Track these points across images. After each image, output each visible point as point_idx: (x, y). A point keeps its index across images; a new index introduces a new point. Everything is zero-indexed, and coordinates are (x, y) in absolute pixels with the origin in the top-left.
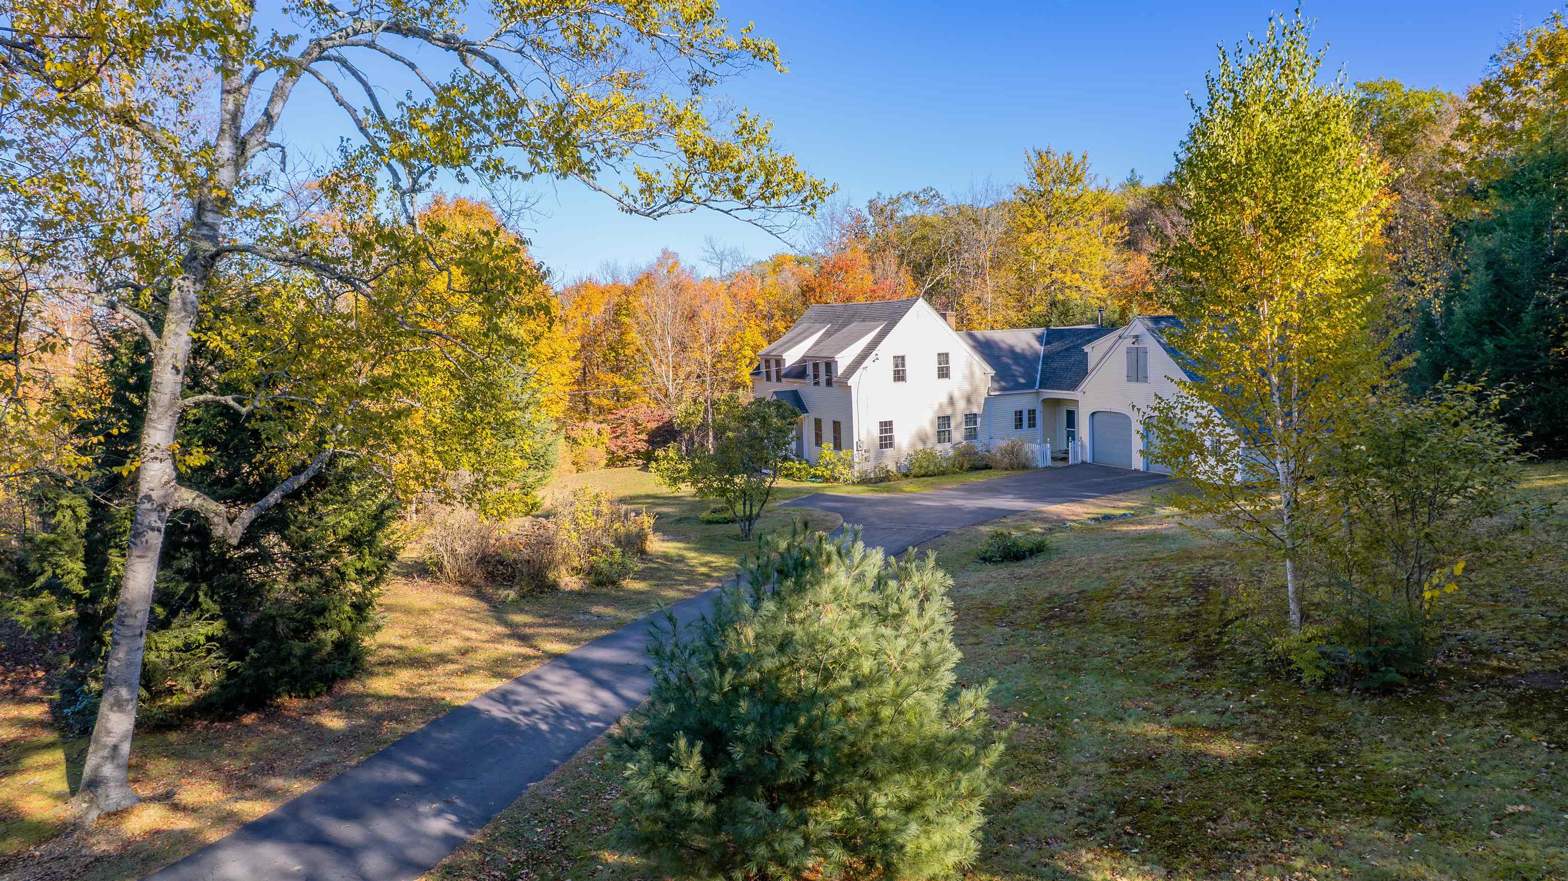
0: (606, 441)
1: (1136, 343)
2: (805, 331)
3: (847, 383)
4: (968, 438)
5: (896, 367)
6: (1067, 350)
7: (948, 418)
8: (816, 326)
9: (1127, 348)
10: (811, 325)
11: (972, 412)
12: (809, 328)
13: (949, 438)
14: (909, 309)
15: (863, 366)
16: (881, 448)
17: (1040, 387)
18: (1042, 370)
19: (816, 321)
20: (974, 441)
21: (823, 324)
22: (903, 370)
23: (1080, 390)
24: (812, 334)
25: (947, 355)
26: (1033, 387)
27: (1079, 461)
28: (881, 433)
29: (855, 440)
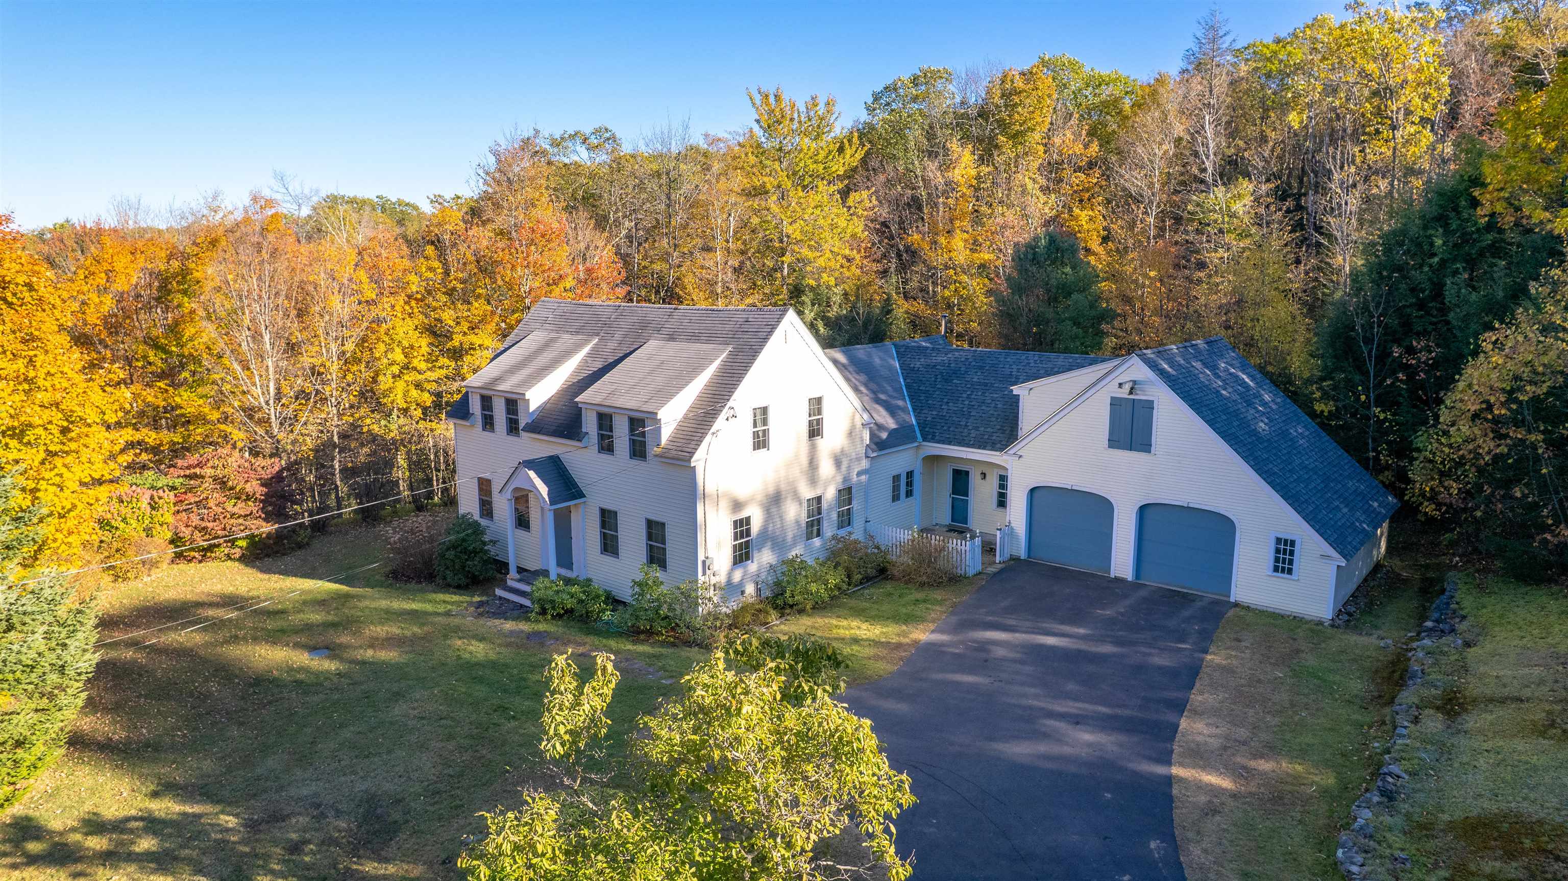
0: (169, 518)
1: (1131, 393)
2: (546, 345)
3: (689, 461)
4: (840, 526)
5: (755, 426)
6: (946, 381)
7: (819, 499)
8: (567, 339)
9: (1112, 398)
10: (553, 335)
11: (847, 485)
12: (553, 340)
13: (819, 530)
14: (773, 328)
15: (713, 430)
16: (735, 563)
17: (925, 439)
18: (914, 410)
19: (560, 329)
20: (849, 529)
21: (580, 337)
22: (764, 431)
23: (1011, 452)
24: (567, 354)
25: (819, 400)
26: (914, 439)
27: (1007, 556)
28: (736, 539)
29: (701, 557)
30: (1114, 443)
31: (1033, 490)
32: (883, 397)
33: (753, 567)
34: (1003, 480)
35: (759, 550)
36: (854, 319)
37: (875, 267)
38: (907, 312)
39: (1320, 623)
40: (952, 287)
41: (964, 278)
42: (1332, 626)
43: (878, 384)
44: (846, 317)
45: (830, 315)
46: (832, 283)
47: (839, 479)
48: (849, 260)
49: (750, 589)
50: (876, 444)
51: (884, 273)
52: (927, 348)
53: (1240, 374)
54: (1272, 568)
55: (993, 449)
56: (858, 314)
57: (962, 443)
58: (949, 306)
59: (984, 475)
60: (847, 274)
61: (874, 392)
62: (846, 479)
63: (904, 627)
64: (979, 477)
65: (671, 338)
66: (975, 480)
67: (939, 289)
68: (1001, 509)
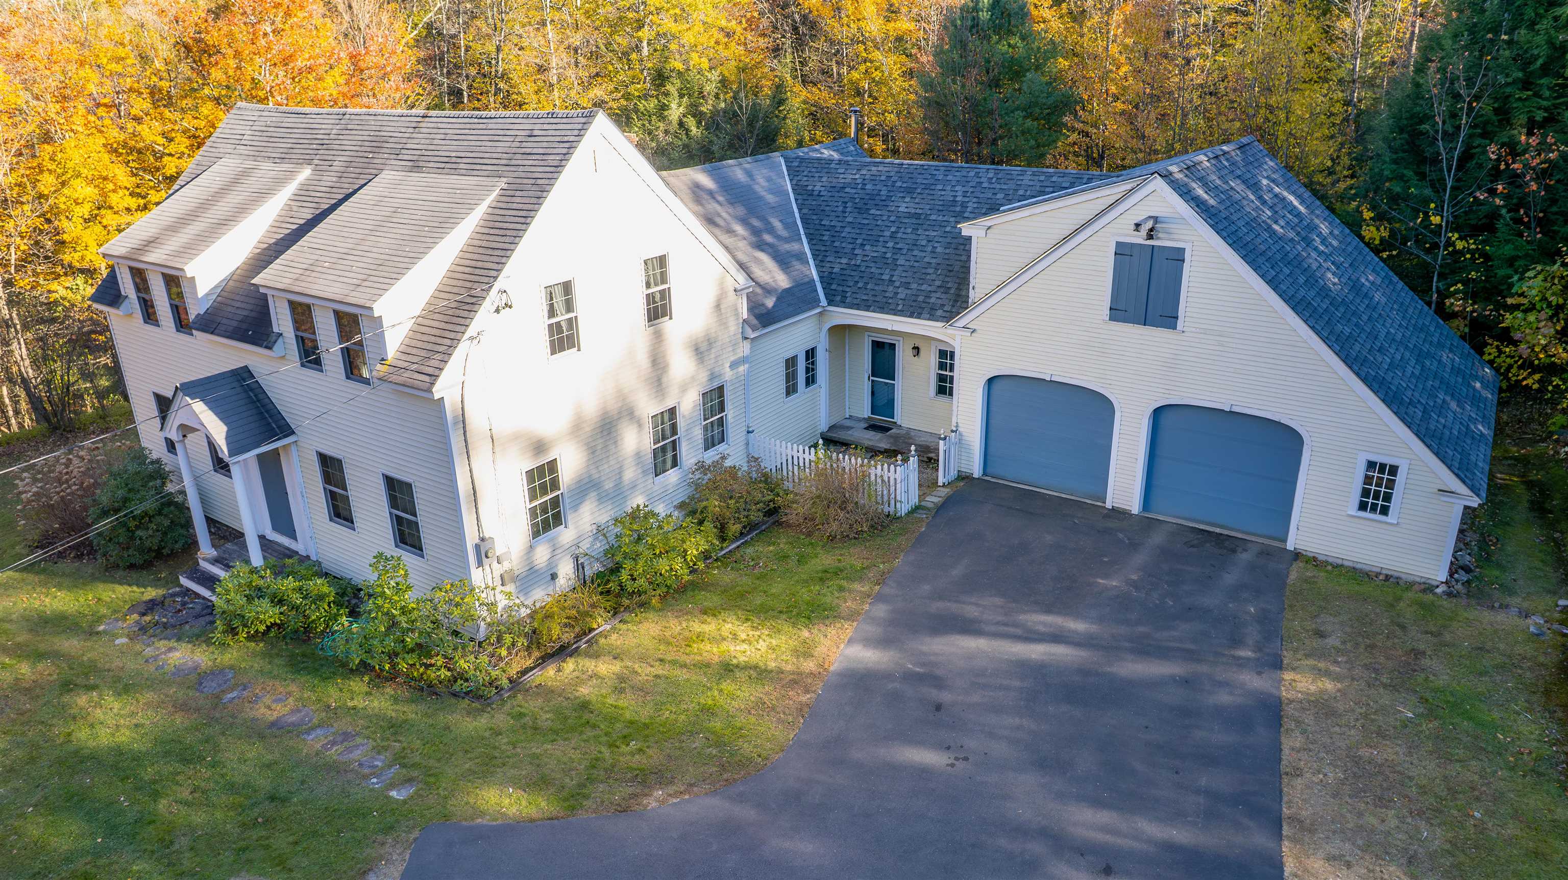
1: (1150, 237)
2: (235, 181)
3: (429, 391)
4: (710, 444)
5: (552, 313)
6: (860, 211)
7: (672, 411)
8: (267, 169)
9: (1118, 244)
10: (250, 164)
11: (716, 384)
12: (245, 173)
13: (675, 458)
14: (570, 147)
15: (471, 332)
16: (536, 534)
17: (831, 302)
18: (815, 256)
19: (258, 154)
20: (722, 448)
21: (285, 167)
22: (570, 321)
23: (961, 323)
24: (262, 195)
25: (662, 261)
26: (815, 302)
27: (953, 474)
28: (533, 497)
29: (471, 539)
30: (1118, 313)
31: (991, 381)
32: (768, 238)
33: (566, 535)
34: (946, 358)
35: (576, 507)
36: (735, 115)
37: (762, 42)
38: (805, 102)
39: (1428, 588)
40: (862, 68)
41: (877, 55)
42: (1449, 594)
43: (763, 219)
44: (725, 111)
45: (703, 109)
46: (705, 65)
47: (703, 376)
48: (728, 35)
49: (566, 570)
50: (758, 317)
51: (776, 51)
52: (830, 161)
53: (1285, 194)
54: (1356, 504)
55: (932, 318)
56: (741, 107)
57: (883, 308)
58: (859, 93)
59: (917, 350)
60: (725, 53)
61: (756, 232)
62: (712, 377)
63: (805, 633)
64: (910, 352)
65: (416, 167)
66: (903, 355)
67: (845, 70)
68: (943, 399)
